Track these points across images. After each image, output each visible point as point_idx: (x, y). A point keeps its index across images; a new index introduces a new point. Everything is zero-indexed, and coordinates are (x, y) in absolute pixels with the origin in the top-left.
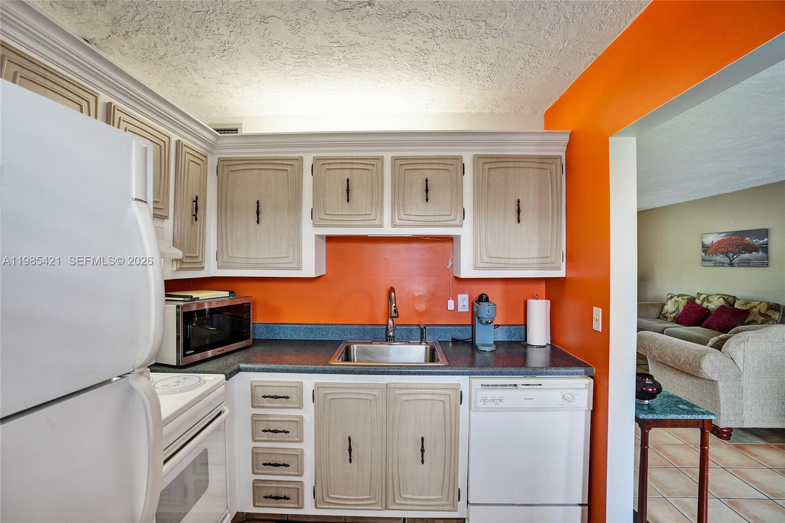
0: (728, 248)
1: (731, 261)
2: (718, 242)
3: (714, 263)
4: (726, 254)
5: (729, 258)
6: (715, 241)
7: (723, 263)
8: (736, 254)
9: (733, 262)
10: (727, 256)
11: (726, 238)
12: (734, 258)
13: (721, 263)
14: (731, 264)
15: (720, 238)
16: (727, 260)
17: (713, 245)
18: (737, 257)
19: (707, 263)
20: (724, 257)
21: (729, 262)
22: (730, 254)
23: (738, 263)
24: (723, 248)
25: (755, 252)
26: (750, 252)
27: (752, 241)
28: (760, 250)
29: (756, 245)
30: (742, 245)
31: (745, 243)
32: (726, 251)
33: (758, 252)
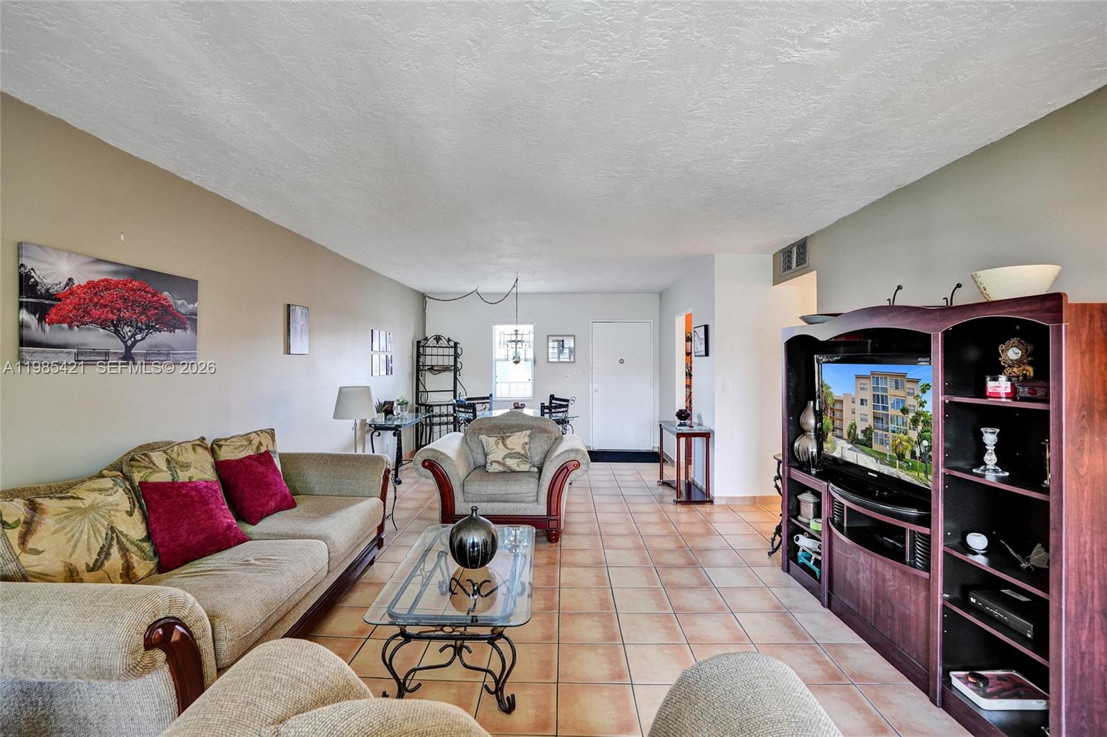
0: (119, 310)
1: (128, 349)
2: (91, 285)
3: (77, 354)
4: (116, 326)
5: (122, 338)
6: (80, 280)
7: (107, 354)
8: (141, 330)
9: (132, 351)
10: (117, 332)
11: (115, 278)
12: (136, 342)
13: (99, 354)
14: (128, 357)
15: (97, 274)
16: (116, 345)
17: (72, 293)
18: (143, 339)
19: (35, 354)
20: (108, 335)
21: (123, 351)
22: (127, 329)
23: (146, 355)
24: (106, 306)
25: (179, 330)
26: (171, 328)
27: (176, 304)
28: (188, 326)
29: (183, 314)
30: (156, 308)
31: (162, 305)
32: (115, 318)
33: (185, 329)
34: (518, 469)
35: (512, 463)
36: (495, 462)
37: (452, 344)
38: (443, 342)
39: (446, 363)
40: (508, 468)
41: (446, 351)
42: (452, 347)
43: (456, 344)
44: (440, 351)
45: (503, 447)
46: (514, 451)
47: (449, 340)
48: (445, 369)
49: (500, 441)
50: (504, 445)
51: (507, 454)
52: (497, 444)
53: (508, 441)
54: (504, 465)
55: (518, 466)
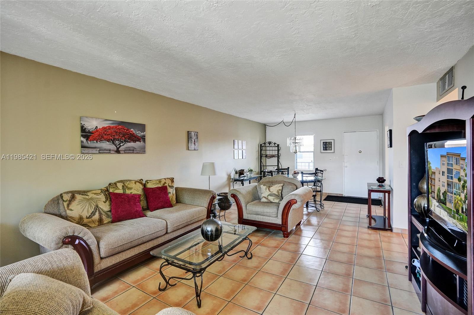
0: (114, 136)
1: (118, 149)
2: (104, 128)
3: (99, 150)
4: (113, 141)
5: (115, 145)
6: (100, 127)
7: (110, 150)
8: (122, 142)
9: (119, 149)
10: (113, 143)
11: (112, 125)
12: (121, 146)
13: (107, 150)
14: (118, 151)
15: (106, 124)
16: (113, 147)
17: (97, 131)
18: (123, 145)
19: (86, 150)
20: (110, 144)
21: (116, 149)
22: (117, 142)
23: (125, 150)
24: (109, 135)
25: (138, 142)
26: (135, 141)
27: (136, 133)
28: (141, 140)
29: (139, 136)
30: (128, 135)
31: (131, 134)
32: (112, 138)
33: (140, 141)
34: (273, 202)
35: (271, 198)
36: (264, 197)
37: (276, 145)
38: (272, 145)
39: (274, 154)
40: (269, 201)
41: (274, 148)
42: (276, 147)
43: (278, 145)
44: (271, 148)
45: (268, 191)
46: (273, 193)
47: (275, 144)
48: (273, 156)
49: (268, 188)
50: (269, 190)
51: (270, 194)
52: (266, 189)
53: (271, 189)
54: (267, 199)
55: (273, 200)
